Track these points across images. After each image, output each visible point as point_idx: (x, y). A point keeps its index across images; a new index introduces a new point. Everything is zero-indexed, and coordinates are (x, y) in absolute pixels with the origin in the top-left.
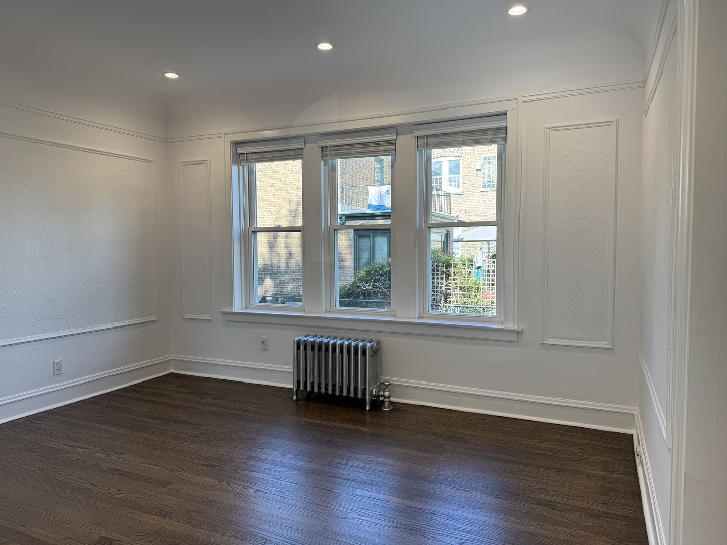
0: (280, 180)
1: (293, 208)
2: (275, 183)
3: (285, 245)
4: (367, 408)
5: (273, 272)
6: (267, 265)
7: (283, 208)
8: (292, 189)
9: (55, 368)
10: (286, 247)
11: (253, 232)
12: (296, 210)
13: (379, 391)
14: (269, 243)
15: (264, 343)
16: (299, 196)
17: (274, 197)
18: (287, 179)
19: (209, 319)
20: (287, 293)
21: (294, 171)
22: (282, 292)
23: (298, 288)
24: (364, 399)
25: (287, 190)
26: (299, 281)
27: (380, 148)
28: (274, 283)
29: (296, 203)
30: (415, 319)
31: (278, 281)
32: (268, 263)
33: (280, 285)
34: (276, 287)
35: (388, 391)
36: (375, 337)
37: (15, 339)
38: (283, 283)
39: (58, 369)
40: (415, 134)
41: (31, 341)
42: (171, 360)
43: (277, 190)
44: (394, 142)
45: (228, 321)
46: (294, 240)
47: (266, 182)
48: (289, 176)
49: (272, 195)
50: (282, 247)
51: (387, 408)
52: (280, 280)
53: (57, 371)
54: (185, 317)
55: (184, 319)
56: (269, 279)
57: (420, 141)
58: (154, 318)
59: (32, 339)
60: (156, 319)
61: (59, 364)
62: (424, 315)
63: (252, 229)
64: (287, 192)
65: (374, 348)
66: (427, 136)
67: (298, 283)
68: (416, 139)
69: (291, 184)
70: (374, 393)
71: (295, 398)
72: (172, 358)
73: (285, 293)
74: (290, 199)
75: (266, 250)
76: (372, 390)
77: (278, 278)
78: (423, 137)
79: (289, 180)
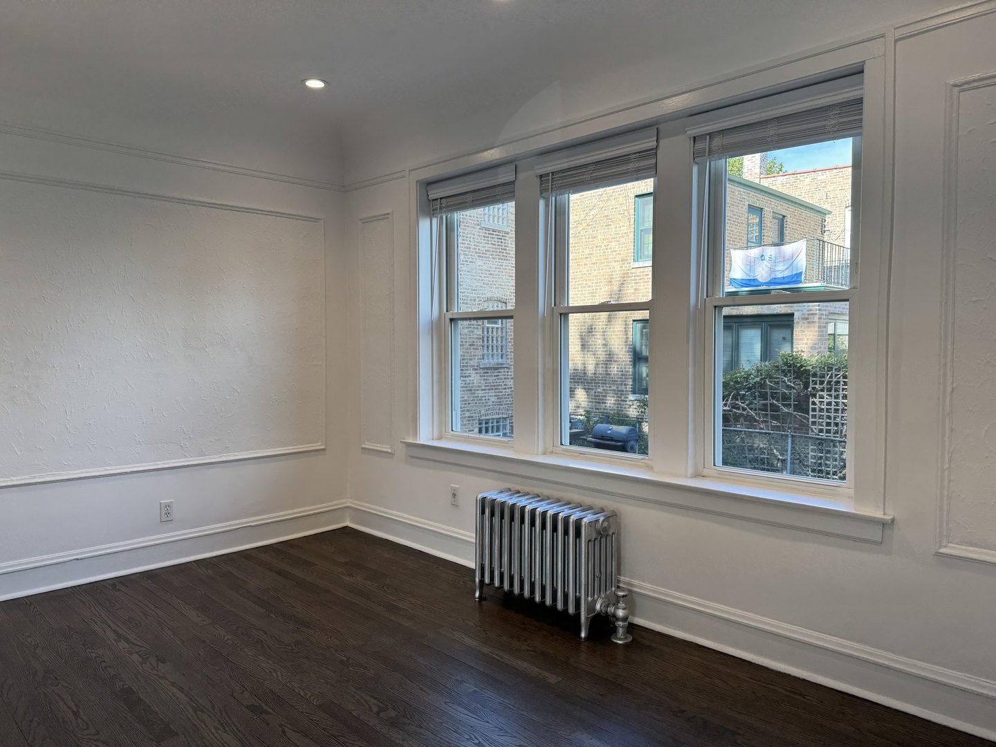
0: (598, 248)
1: (616, 288)
2: (591, 254)
3: (604, 342)
4: (583, 635)
5: (585, 380)
6: (578, 370)
7: (601, 289)
8: (615, 261)
9: (163, 512)
10: (604, 345)
11: (451, 320)
12: (620, 290)
13: (608, 606)
14: (581, 339)
15: (454, 495)
16: (624, 270)
17: (590, 274)
18: (609, 247)
19: (390, 451)
20: (605, 411)
21: (619, 234)
22: (598, 409)
23: (621, 404)
24: (577, 615)
25: (608, 262)
26: (621, 394)
27: (631, 166)
28: (588, 395)
29: (620, 281)
30: (686, 477)
31: (593, 393)
32: (580, 367)
33: (598, 399)
34: (590, 402)
35: (624, 609)
36: (610, 504)
37: (103, 469)
38: (599, 396)
39: (167, 514)
40: (688, 133)
41: (126, 473)
42: (348, 507)
43: (594, 264)
44: (652, 153)
45: (412, 457)
46: (616, 335)
47: (579, 253)
48: (611, 242)
49: (588, 271)
50: (599, 345)
51: (620, 639)
52: (595, 392)
53: (166, 516)
54: (363, 446)
55: (362, 448)
56: (580, 390)
57: (699, 145)
58: (321, 445)
59: (129, 470)
60: (323, 447)
61: (168, 506)
62: (706, 472)
63: (449, 315)
64: (607, 266)
65: (599, 526)
66: (711, 135)
67: (621, 397)
68: (692, 142)
69: (614, 253)
70: (598, 607)
71: (477, 594)
72: (348, 504)
73: (602, 411)
74: (612, 275)
75: (577, 349)
76: (594, 602)
77: (593, 389)
78: (703, 136)
79: (611, 248)
